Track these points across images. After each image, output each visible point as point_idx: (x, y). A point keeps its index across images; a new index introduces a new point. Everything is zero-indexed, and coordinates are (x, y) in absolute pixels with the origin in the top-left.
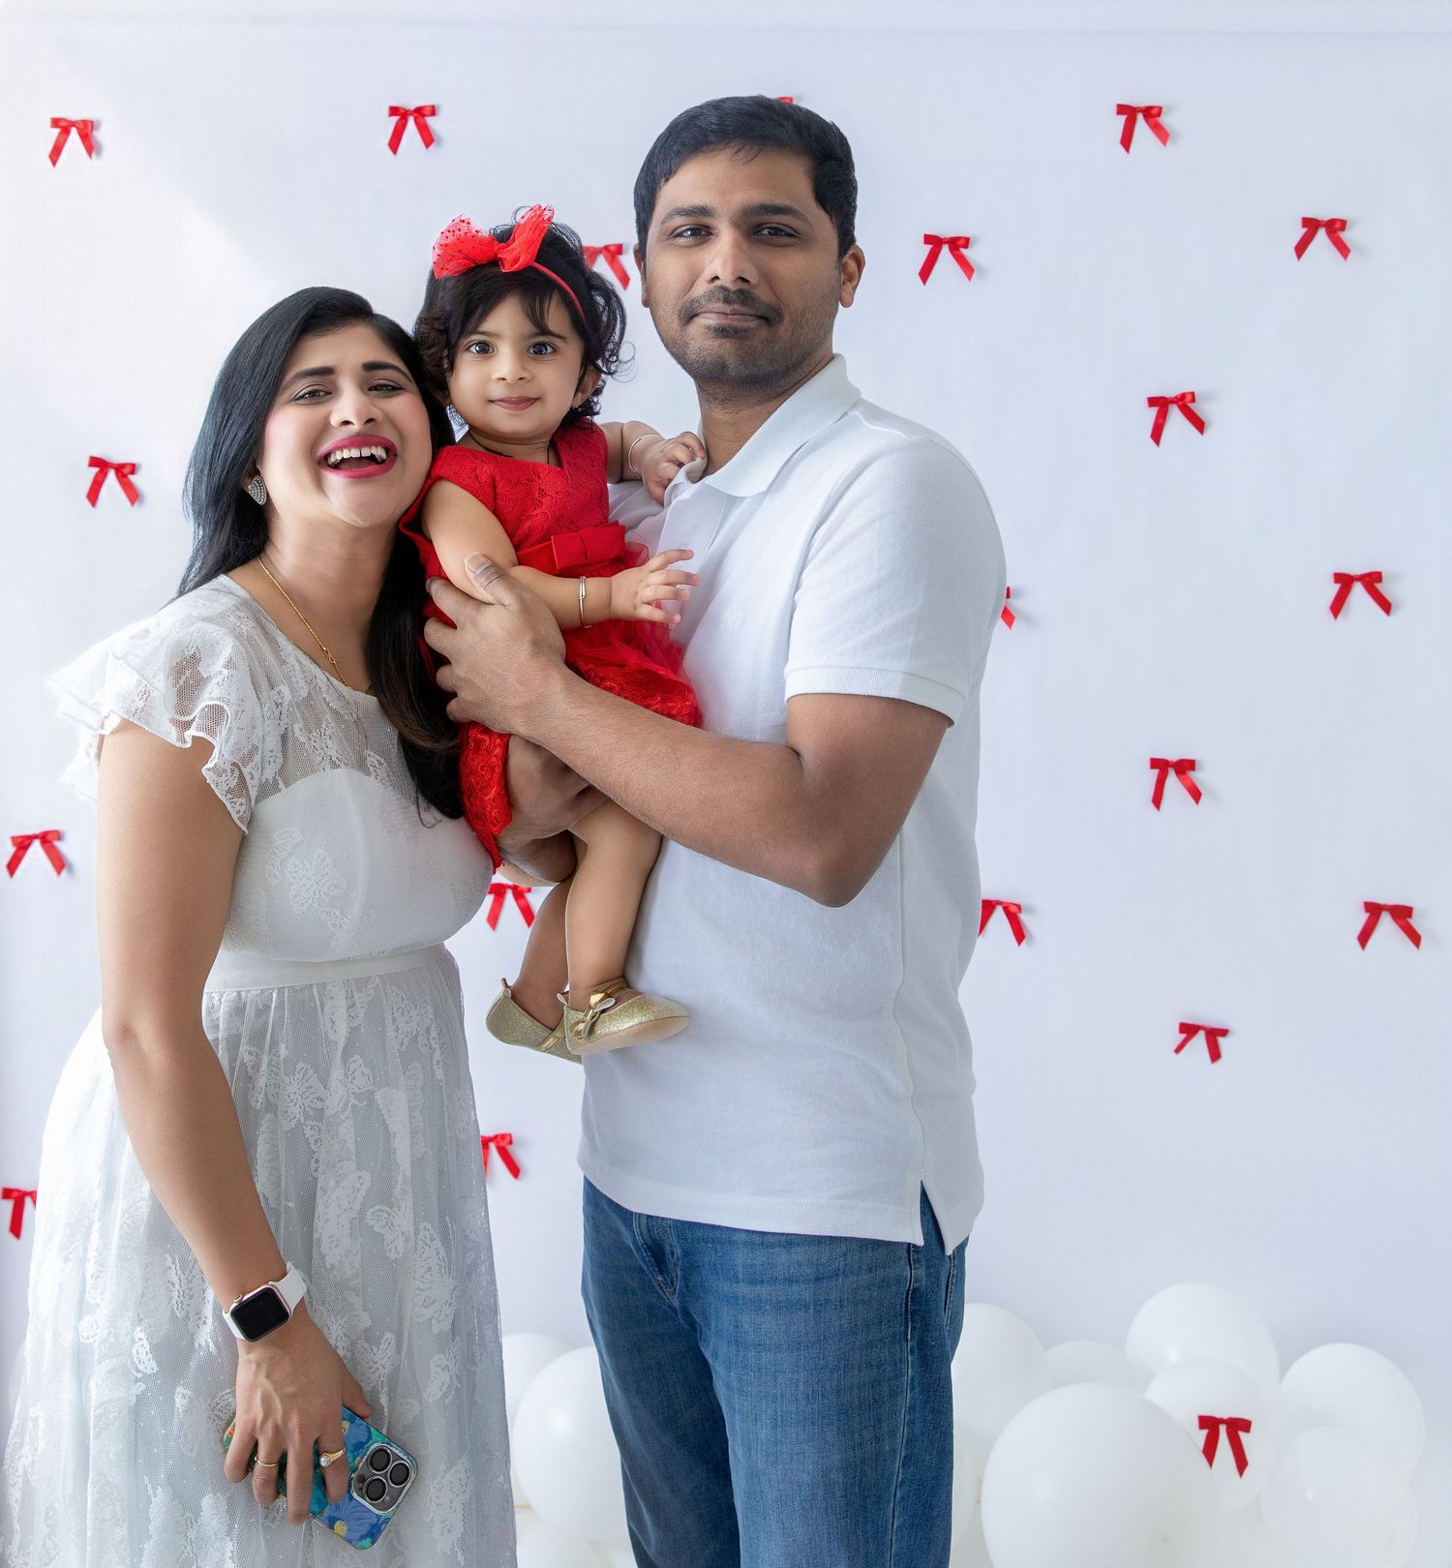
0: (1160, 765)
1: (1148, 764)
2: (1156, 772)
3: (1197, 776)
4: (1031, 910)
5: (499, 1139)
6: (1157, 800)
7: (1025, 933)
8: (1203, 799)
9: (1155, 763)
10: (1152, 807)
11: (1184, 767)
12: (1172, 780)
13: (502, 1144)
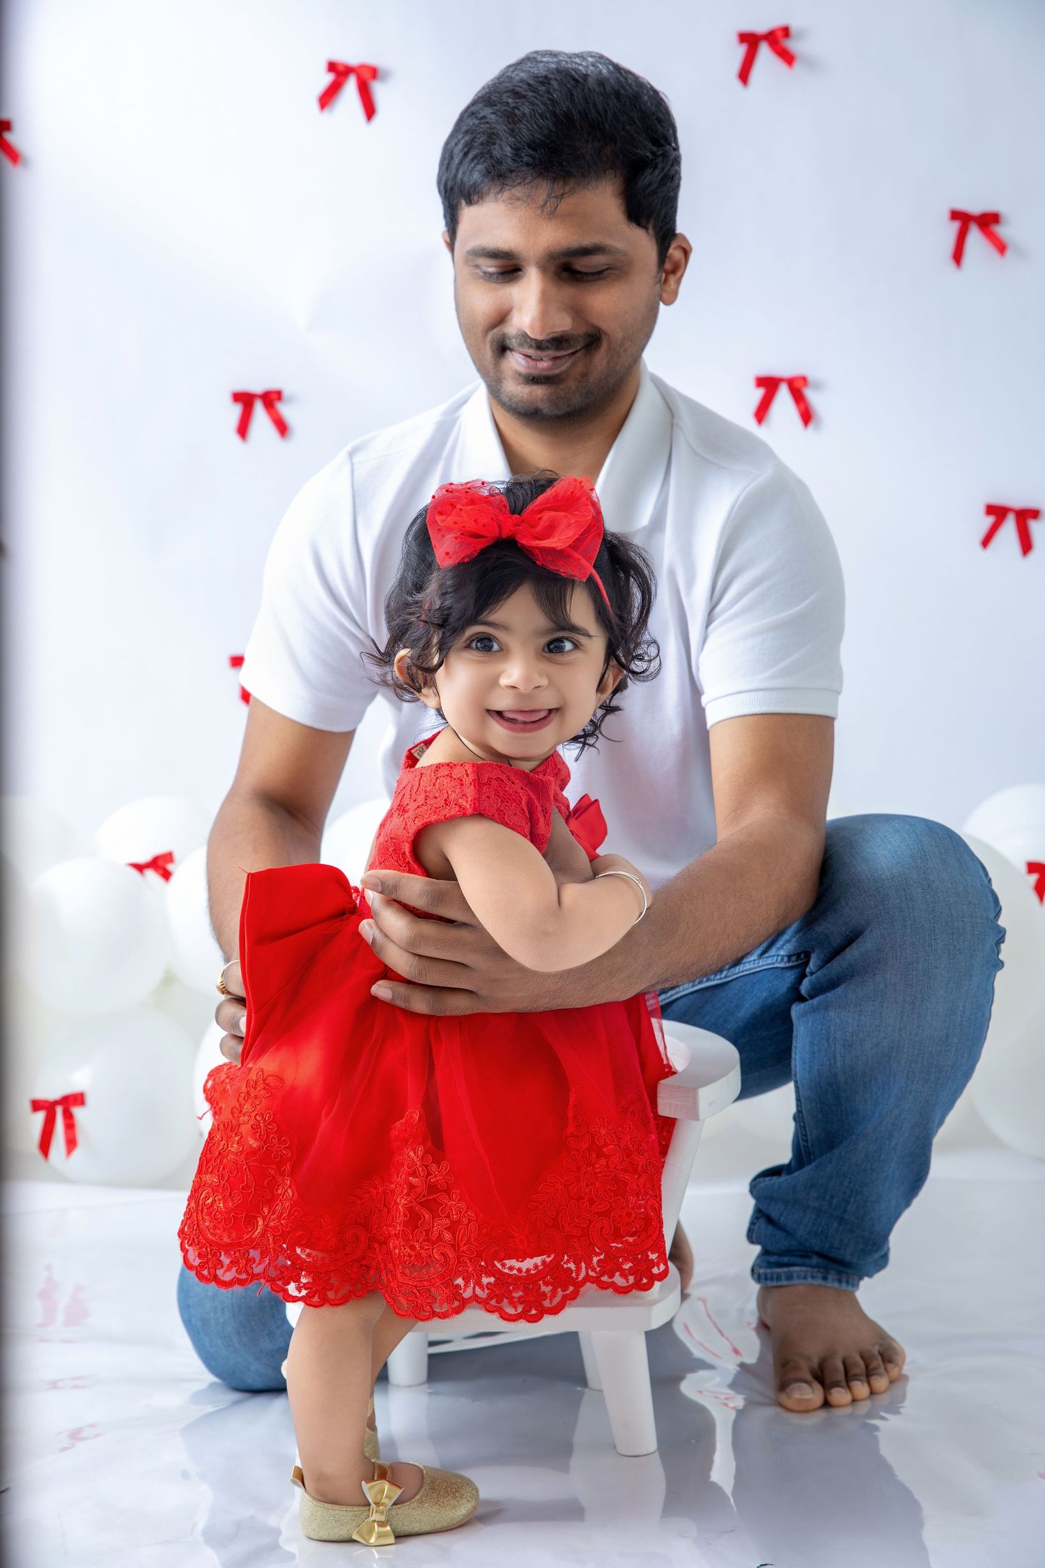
0: (962, 218)
1: (947, 215)
2: (956, 225)
3: (1001, 230)
4: (818, 386)
6: (958, 256)
7: (813, 411)
8: (1009, 253)
9: (956, 215)
10: (950, 263)
11: (988, 221)
12: (975, 237)
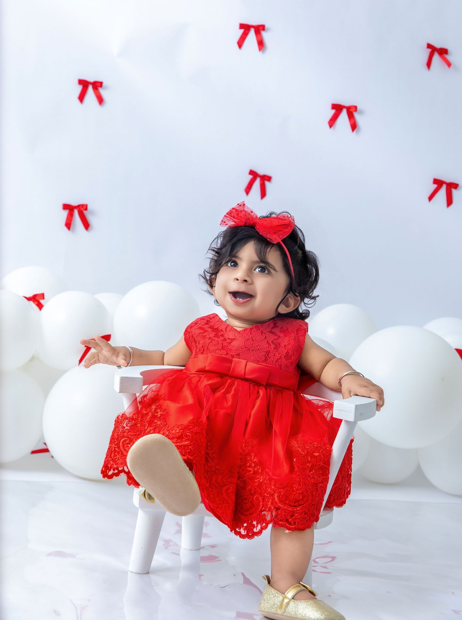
0: (432, 48)
1: (426, 46)
2: (429, 50)
3: (448, 57)
4: (361, 113)
5: (80, 207)
6: (429, 64)
7: (357, 125)
8: (452, 67)
9: (429, 46)
10: (426, 67)
11: (443, 52)
12: (436, 58)
13: (82, 209)
